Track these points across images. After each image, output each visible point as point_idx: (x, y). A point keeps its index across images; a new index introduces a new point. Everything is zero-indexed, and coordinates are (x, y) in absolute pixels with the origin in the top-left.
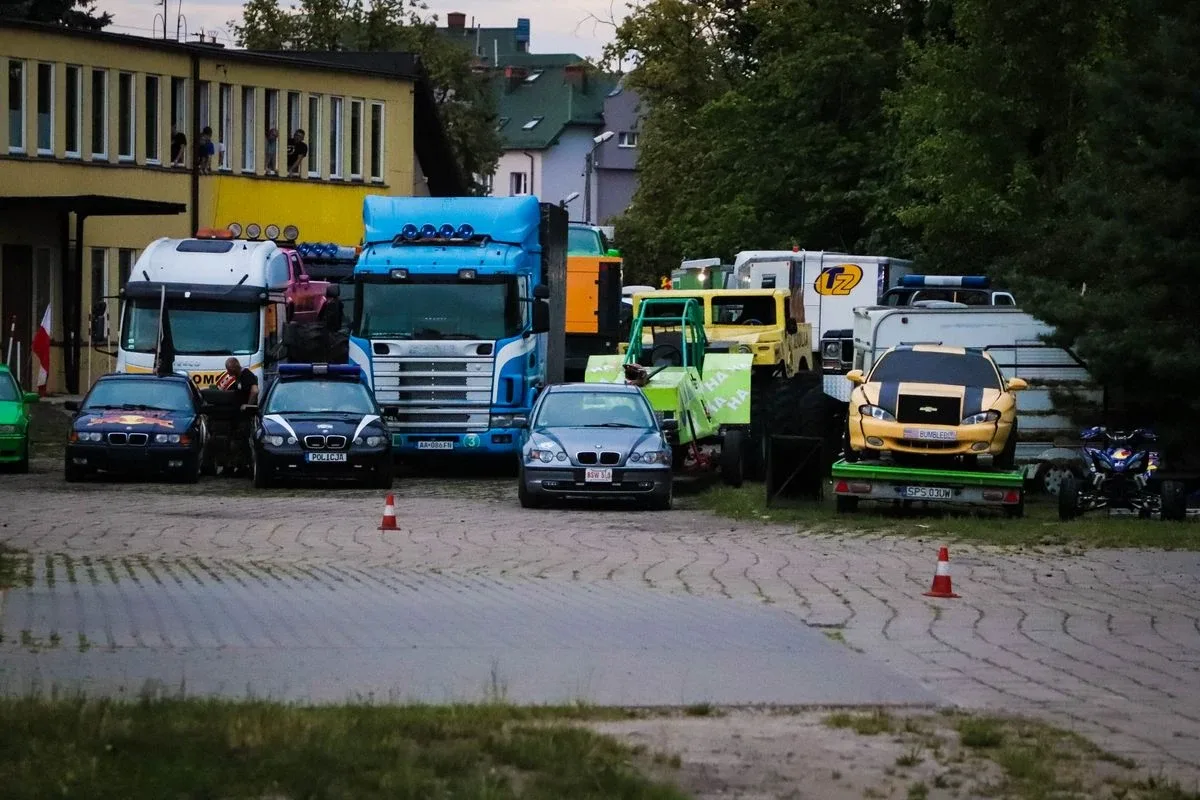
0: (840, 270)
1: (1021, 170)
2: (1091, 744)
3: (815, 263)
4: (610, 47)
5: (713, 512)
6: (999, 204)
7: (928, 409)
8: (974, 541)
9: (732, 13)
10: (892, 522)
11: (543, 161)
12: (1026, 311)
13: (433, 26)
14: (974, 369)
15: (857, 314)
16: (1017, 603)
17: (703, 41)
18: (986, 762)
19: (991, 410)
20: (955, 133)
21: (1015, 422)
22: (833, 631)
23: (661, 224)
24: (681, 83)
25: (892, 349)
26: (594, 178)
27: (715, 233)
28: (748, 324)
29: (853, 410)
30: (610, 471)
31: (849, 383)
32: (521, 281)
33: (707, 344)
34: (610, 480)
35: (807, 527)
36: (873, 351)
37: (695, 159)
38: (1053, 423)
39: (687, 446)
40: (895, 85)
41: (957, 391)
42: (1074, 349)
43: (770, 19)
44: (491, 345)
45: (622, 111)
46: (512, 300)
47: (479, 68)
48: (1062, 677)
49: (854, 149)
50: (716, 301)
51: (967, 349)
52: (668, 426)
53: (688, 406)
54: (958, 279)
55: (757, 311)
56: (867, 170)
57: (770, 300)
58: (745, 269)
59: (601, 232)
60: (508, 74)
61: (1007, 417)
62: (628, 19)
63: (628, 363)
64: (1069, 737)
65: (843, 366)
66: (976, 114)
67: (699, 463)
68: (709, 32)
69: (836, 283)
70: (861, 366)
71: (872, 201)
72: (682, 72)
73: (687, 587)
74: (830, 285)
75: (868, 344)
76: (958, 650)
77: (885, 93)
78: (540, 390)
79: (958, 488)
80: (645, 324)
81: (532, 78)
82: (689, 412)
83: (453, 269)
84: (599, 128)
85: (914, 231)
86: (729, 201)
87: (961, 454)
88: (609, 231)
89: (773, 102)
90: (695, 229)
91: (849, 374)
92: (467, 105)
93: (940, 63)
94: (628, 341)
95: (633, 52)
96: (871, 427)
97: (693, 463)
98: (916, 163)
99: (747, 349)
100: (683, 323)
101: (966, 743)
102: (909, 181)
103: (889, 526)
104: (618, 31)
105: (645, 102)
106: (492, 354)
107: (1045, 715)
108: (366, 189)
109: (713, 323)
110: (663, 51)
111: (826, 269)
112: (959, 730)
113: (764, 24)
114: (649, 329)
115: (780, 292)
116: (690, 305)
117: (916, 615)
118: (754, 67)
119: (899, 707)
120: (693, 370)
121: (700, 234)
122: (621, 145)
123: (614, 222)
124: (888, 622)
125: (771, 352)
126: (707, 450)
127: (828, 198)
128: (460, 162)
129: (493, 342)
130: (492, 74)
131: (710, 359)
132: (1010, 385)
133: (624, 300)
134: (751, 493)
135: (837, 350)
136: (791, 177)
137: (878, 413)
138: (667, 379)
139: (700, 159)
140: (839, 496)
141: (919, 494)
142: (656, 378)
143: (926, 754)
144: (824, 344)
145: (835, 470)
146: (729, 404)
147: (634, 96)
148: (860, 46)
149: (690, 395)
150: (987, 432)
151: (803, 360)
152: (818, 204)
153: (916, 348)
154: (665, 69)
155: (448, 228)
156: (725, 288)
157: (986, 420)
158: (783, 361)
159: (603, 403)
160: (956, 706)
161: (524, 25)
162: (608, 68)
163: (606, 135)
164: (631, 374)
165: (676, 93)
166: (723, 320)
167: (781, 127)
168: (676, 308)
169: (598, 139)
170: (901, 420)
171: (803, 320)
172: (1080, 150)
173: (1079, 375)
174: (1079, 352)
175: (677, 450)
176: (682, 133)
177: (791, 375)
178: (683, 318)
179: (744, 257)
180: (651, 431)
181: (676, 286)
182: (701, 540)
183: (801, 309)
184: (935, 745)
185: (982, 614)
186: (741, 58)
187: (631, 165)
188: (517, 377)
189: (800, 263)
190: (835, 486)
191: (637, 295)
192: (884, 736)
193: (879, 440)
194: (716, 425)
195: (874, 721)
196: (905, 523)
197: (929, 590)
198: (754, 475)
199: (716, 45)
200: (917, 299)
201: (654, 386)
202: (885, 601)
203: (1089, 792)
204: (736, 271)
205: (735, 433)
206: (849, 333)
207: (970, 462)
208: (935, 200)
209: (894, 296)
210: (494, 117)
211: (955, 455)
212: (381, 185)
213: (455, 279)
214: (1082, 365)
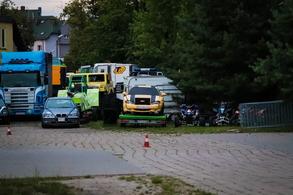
0: (120, 68)
1: (164, 42)
2: (183, 182)
3: (114, 66)
4: (62, 14)
5: (90, 128)
6: (158, 51)
7: (142, 101)
8: (154, 133)
9: (92, 5)
10: (134, 129)
11: (46, 42)
12: (166, 77)
13: (17, 10)
14: (153, 91)
15: (124, 78)
16: (165, 148)
17: (85, 12)
18: (158, 187)
19: (158, 101)
20: (147, 33)
21: (163, 104)
22: (121, 156)
23: (76, 57)
24: (79, 23)
25: (133, 87)
26: (58, 46)
27: (89, 59)
28: (98, 81)
29: (124, 102)
30: (64, 119)
31: (123, 95)
32: (41, 72)
33: (88, 87)
34: (65, 121)
35: (113, 131)
36: (129, 87)
37: (84, 41)
38: (173, 104)
39: (83, 112)
40: (132, 22)
41: (149, 97)
42: (177, 86)
43: (101, 6)
44: (34, 88)
45: (65, 30)
46: (39, 77)
47: (29, 20)
48: (176, 166)
49: (123, 38)
50: (90, 76)
51: (152, 86)
52: (78, 107)
53: (83, 102)
54: (149, 69)
55: (100, 78)
56: (126, 43)
57: (103, 75)
58: (97, 68)
59: (61, 60)
60: (36, 21)
61: (161, 102)
62: (66, 7)
63: (68, 92)
64: (178, 180)
65: (121, 91)
66: (152, 29)
67: (86, 116)
68: (86, 10)
69: (119, 71)
70: (126, 91)
71: (127, 51)
72: (80, 20)
73: (84, 147)
74: (117, 71)
75: (127, 85)
76: (151, 160)
77: (130, 24)
78: (46, 99)
79: (150, 120)
80: (72, 82)
81: (42, 22)
82: (83, 104)
83: (24, 70)
84: (59, 34)
85: (138, 58)
86: (92, 51)
87: (151, 112)
88: (63, 59)
89: (102, 27)
90: (84, 58)
91: (123, 93)
92: (26, 29)
93: (143, 16)
94: (68, 86)
95: (67, 15)
96: (129, 106)
97: (85, 116)
98: (138, 41)
99: (97, 88)
100: (82, 81)
101: (153, 182)
102: (136, 45)
103: (133, 130)
104: (63, 10)
105: (71, 27)
106: (34, 91)
107: (172, 175)
108: (1, 50)
109: (89, 81)
110: (75, 15)
111: (116, 67)
112: (151, 179)
113: (99, 8)
114: (73, 83)
115: (105, 73)
116: (83, 77)
117: (140, 151)
118: (98, 18)
119: (137, 174)
120: (85, 93)
121: (85, 60)
122: (65, 38)
123: (64, 57)
124: (134, 153)
125: (104, 88)
126: (88, 113)
127: (117, 50)
128: (25, 43)
129: (34, 87)
130: (32, 21)
131: (88, 90)
132: (162, 95)
133: (67, 76)
134: (100, 123)
135: (120, 87)
136: (107, 45)
137: (130, 102)
138: (78, 95)
139: (85, 41)
140: (121, 123)
141: (141, 122)
142: (75, 95)
143: (144, 185)
144: (116, 86)
145: (120, 117)
146: (93, 101)
147: (68, 26)
148: (123, 12)
149: (84, 100)
150: (157, 106)
151: (111, 90)
152: (114, 52)
153: (139, 86)
154: (75, 19)
155: (22, 59)
156: (92, 73)
157: (157, 103)
158: (106, 90)
159: (62, 102)
160: (151, 174)
161: (40, 9)
162: (61, 19)
163: (61, 36)
164: (69, 94)
165: (79, 25)
166: (91, 81)
167: (105, 33)
168: (79, 78)
169: (59, 37)
170: (136, 104)
171: (111, 80)
172: (177, 37)
173: (179, 92)
174: (179, 86)
175: (81, 113)
176: (80, 35)
177: (108, 94)
178: (82, 80)
179: (96, 65)
180: (74, 109)
181: (80, 73)
182: (87, 135)
183: (111, 77)
184: (146, 183)
185: (156, 151)
186: (94, 16)
187: (68, 43)
188: (41, 96)
189: (110, 66)
190: (120, 121)
191: (70, 75)
192: (133, 182)
193: (131, 109)
194: (90, 106)
195: (130, 178)
196: (138, 129)
197: (144, 145)
198: (100, 119)
199: (88, 13)
200: (139, 74)
201: (75, 97)
202: (133, 149)
203: (183, 193)
204: (94, 68)
205: (95, 108)
206: (123, 83)
207: (153, 114)
208: (143, 50)
209: (134, 74)
210: (33, 32)
211: (149, 112)
212: (5, 49)
213: (24, 72)
214: (179, 89)
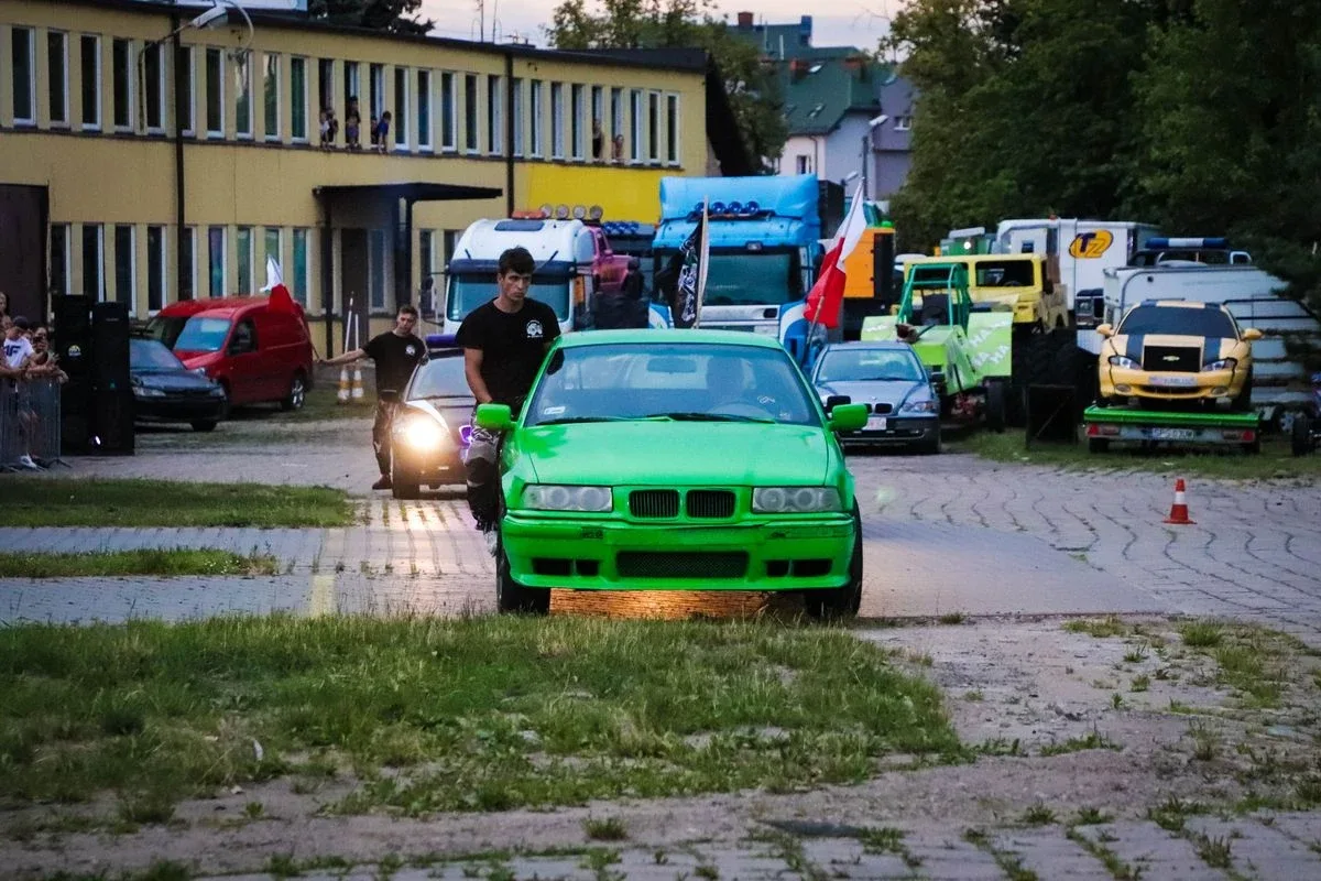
0: (1092, 236)
1: (1257, 142)
2: (1300, 643)
3: (1069, 229)
4: (884, 39)
5: (977, 455)
6: (1237, 173)
7: (1171, 358)
8: (1213, 476)
9: (995, 5)
10: (1141, 460)
11: (826, 142)
12: (1262, 268)
13: (724, 25)
14: (1213, 322)
15: (1107, 274)
16: (1246, 527)
17: (968, 31)
18: (1204, 658)
19: (1228, 358)
20: (1197, 109)
21: (1250, 369)
22: (1080, 553)
23: (933, 198)
24: (949, 71)
25: (1138, 305)
26: (871, 157)
27: (980, 205)
28: (1009, 286)
29: (1103, 361)
30: (884, 420)
31: (1101, 337)
32: (803, 251)
33: (972, 304)
34: (884, 428)
35: (1062, 466)
36: (1122, 308)
37: (963, 139)
38: (1286, 369)
39: (954, 397)
40: (1141, 67)
41: (1197, 341)
42: (1305, 301)
43: (1030, 9)
44: (775, 310)
45: (896, 96)
46: (795, 267)
47: (767, 62)
48: (1280, 587)
49: (1108, 126)
50: (979, 265)
51: (1207, 304)
52: (936, 379)
53: (954, 361)
54: (1199, 241)
55: (1017, 273)
56: (1118, 145)
57: (1028, 265)
58: (1006, 236)
59: (875, 207)
60: (793, 66)
61: (1243, 363)
62: (900, 13)
63: (900, 323)
64: (1280, 637)
65: (1095, 322)
66: (1215, 92)
67: (965, 412)
68: (974, 23)
69: (1088, 248)
70: (1111, 321)
71: (1123, 174)
72: (951, 61)
73: (950, 519)
74: (1083, 249)
75: (1117, 301)
76: (1189, 567)
77: (1132, 74)
78: (821, 349)
79: (1199, 428)
80: (915, 287)
81: (815, 69)
82: (955, 366)
83: (739, 241)
84: (875, 113)
85: (1160, 198)
86: (995, 175)
87: (1203, 398)
88: (883, 206)
89: (1032, 85)
90: (963, 203)
91: (1100, 328)
92: (756, 95)
93: (1182, 44)
94: (899, 303)
95: (905, 43)
96: (1120, 374)
97: (960, 411)
98: (1162, 139)
99: (1008, 308)
100: (949, 286)
101: (1188, 643)
102: (1155, 154)
103: (1138, 464)
104: (892, 24)
105: (917, 89)
106: (777, 318)
107: (1262, 619)
108: (664, 172)
109: (978, 285)
110: (934, 41)
111: (1079, 235)
112: (1182, 632)
113: (1023, 15)
114: (919, 292)
115: (1036, 258)
116: (955, 269)
117: (1154, 538)
118: (1016, 54)
119: (1131, 614)
120: (959, 329)
121: (967, 207)
122: (897, 128)
123: (890, 198)
124: (1129, 545)
125: (1030, 310)
126: (972, 400)
127: (1084, 172)
128: (750, 146)
129: (778, 307)
130: (778, 67)
131: (974, 318)
132: (1246, 335)
133: (897, 268)
134: (1013, 438)
135: (1089, 308)
136: (1050, 153)
137: (1125, 363)
138: (935, 339)
139: (967, 139)
140: (1091, 439)
141: (1163, 436)
142: (924, 336)
143: (1152, 652)
144: (1078, 303)
145: (1087, 415)
146: (992, 359)
147: (907, 82)
148: (1113, 32)
149: (956, 350)
150: (1223, 378)
151: (1059, 318)
152: (1075, 178)
153: (1159, 304)
154: (933, 57)
155: (736, 205)
156: (989, 253)
157: (1224, 367)
158: (1040, 319)
159: (876, 358)
160: (1182, 613)
161: (807, 22)
162: (883, 57)
163: (881, 119)
164: (903, 332)
165: (945, 80)
167: (1040, 108)
168: (941, 273)
169: (874, 122)
170: (1146, 368)
171: (1058, 281)
172: (1310, 122)
173: (1310, 325)
174: (1309, 304)
175: (945, 401)
176: (951, 115)
177: (1048, 331)
178: (949, 282)
179: (1005, 225)
180: (921, 383)
181: (945, 254)
182: (965, 479)
183: (1057, 271)
184: (1159, 646)
185: (1213, 535)
186: (1004, 46)
187: (904, 146)
188: (800, 337)
189: (1055, 230)
190: (1088, 429)
191: (907, 263)
192: (1116, 638)
193: (1127, 387)
194: (981, 377)
195: (1107, 626)
196: (1151, 461)
197: (1169, 518)
198: (1014, 421)
199: (981, 35)
200: (1162, 259)
201: (923, 343)
202: (1127, 528)
203: (1294, 681)
204: (999, 238)
205: (999, 384)
206: (1100, 292)
207: (1210, 406)
208: (1180, 171)
209: (1142, 258)
210: (781, 105)
211: (1196, 399)
212: (677, 168)
213: (743, 250)
214: (1311, 316)
